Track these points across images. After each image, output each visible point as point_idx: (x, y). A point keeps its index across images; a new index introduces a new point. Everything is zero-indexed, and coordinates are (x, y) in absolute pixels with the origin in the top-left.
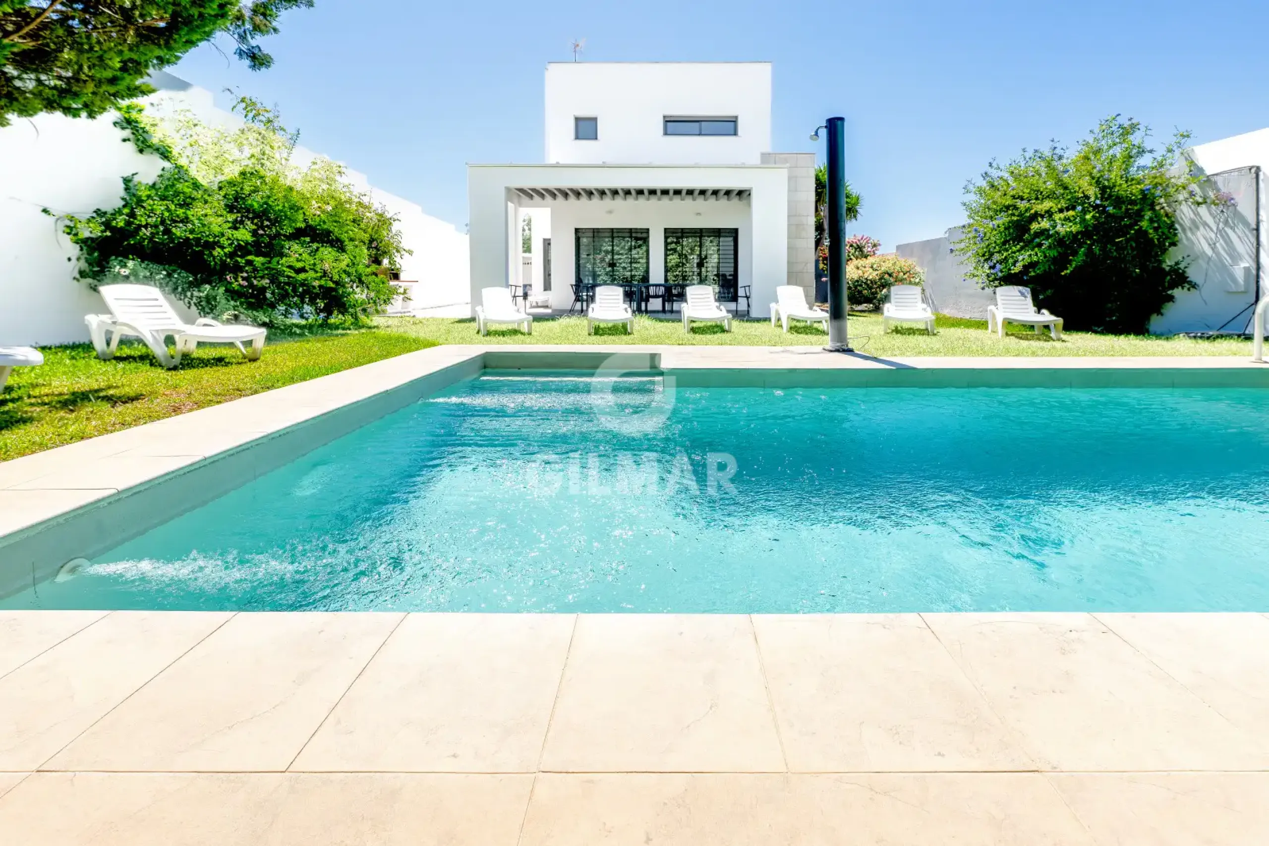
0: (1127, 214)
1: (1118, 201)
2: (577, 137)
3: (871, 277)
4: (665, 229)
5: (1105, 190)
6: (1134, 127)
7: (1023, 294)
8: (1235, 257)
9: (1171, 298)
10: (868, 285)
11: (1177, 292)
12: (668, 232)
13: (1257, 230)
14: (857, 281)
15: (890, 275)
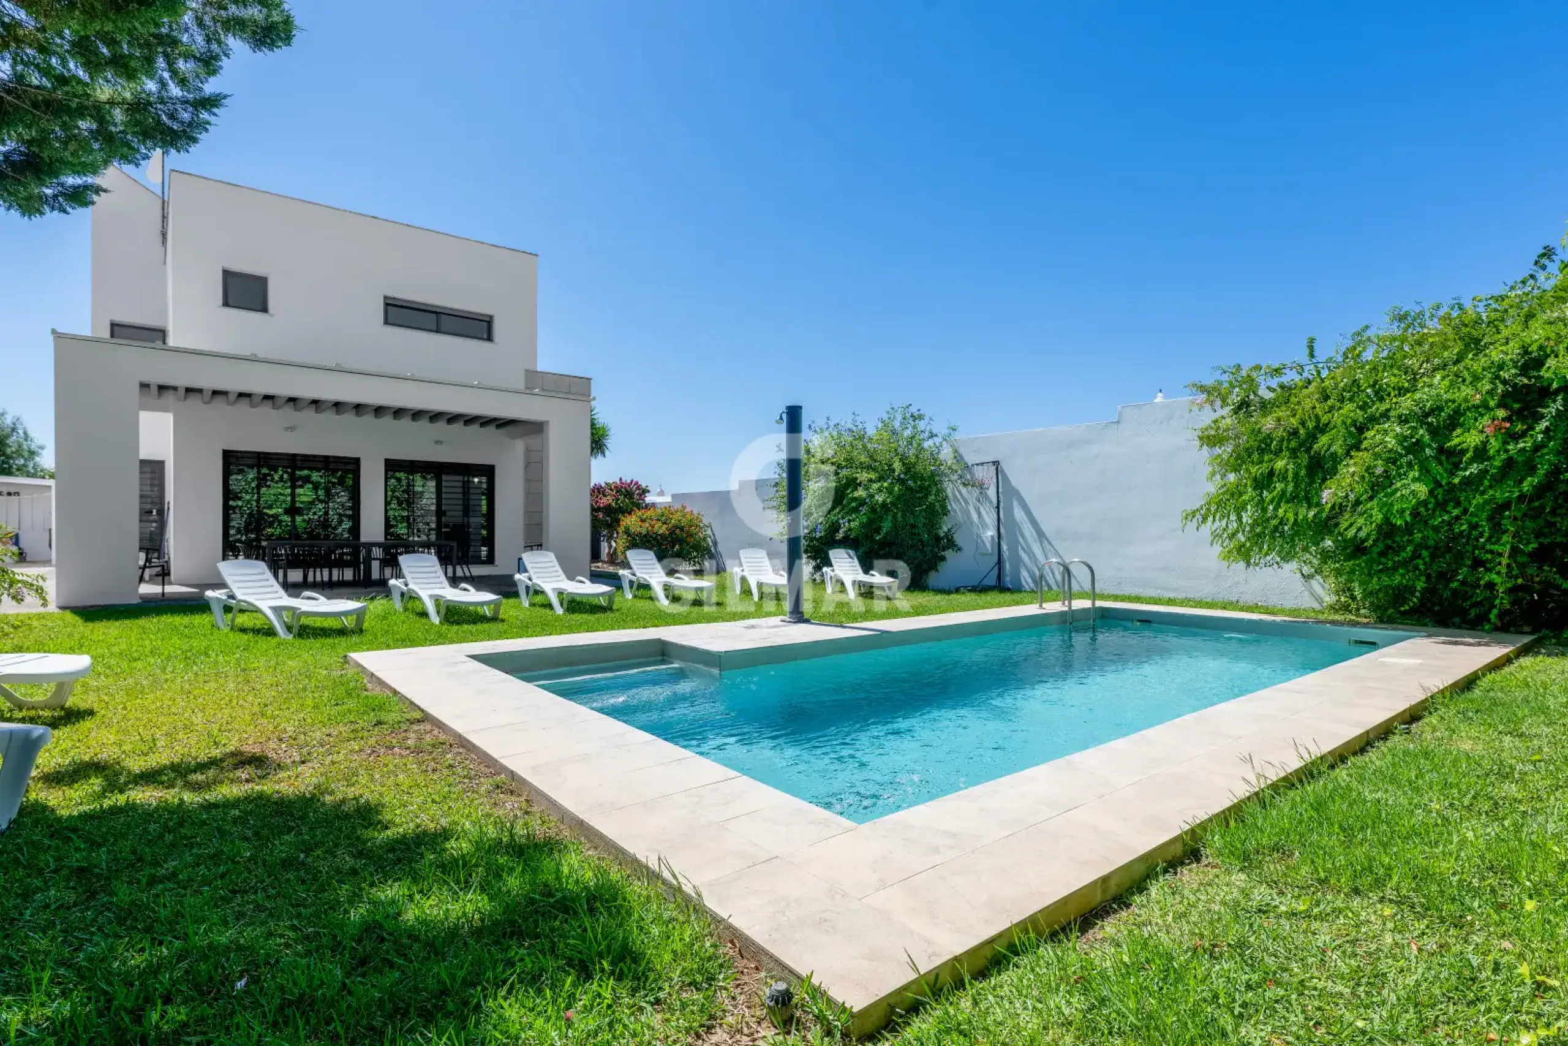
0: (921, 488)
1: (914, 477)
2: (226, 304)
3: (661, 532)
4: (386, 460)
5: (908, 468)
6: (921, 417)
7: (850, 557)
8: (984, 525)
9: (943, 559)
10: (658, 541)
11: (948, 554)
12: (392, 466)
13: (998, 507)
14: (645, 536)
15: (682, 529)
